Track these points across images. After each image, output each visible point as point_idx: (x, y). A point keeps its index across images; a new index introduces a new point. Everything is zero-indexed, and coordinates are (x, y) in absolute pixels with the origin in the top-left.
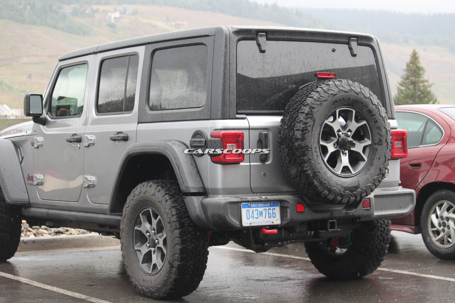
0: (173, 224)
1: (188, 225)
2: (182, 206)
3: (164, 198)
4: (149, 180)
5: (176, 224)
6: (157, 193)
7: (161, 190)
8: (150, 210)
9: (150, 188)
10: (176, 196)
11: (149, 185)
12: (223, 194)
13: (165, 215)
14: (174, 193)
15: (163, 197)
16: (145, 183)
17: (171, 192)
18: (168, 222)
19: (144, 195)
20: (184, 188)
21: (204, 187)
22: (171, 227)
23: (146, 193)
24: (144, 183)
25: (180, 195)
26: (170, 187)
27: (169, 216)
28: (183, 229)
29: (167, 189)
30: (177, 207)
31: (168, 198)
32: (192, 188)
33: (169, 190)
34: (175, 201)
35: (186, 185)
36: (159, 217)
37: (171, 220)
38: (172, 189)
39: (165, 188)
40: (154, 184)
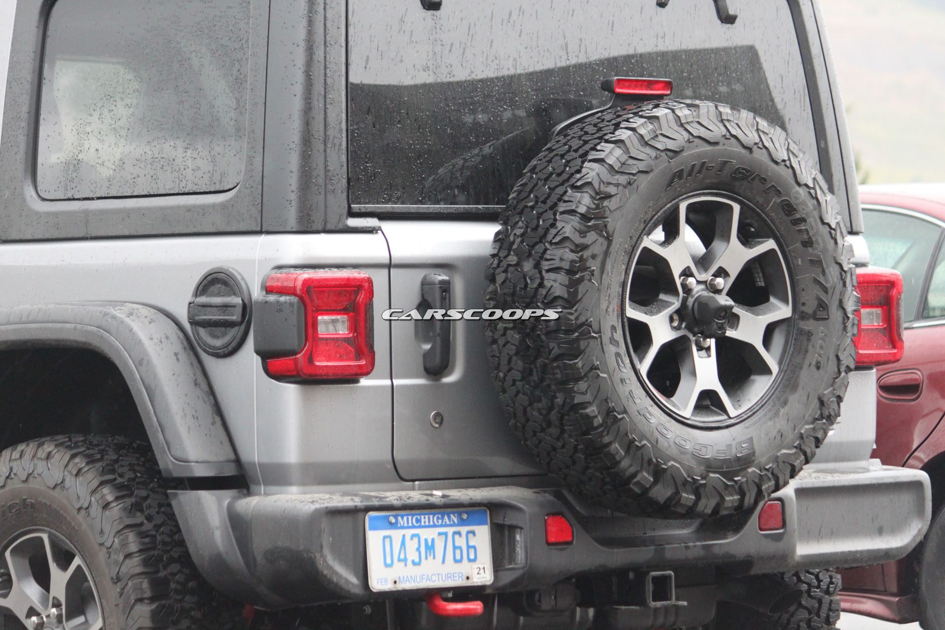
0: (130, 583)
1: (179, 587)
2: (159, 523)
3: (98, 496)
4: (41, 436)
5: (141, 583)
6: (70, 481)
7: (86, 469)
8: (45, 537)
9: (44, 463)
10: (138, 489)
11: (42, 453)
12: (303, 483)
13: (102, 555)
14: (129, 480)
15: (94, 492)
16: (28, 445)
17: (121, 476)
18: (112, 579)
19: (25, 485)
20: (170, 463)
21: (238, 461)
22: (121, 594)
23: (31, 479)
24: (21, 447)
25: (151, 485)
26: (117, 461)
27: (113, 556)
28: (163, 602)
29: (107, 465)
30: (144, 528)
31: (110, 498)
32: (197, 462)
33: (113, 471)
34: (137, 507)
35: (178, 454)
36: (77, 561)
37: (124, 570)
38: (122, 466)
39: (101, 464)
40: (61, 448)
